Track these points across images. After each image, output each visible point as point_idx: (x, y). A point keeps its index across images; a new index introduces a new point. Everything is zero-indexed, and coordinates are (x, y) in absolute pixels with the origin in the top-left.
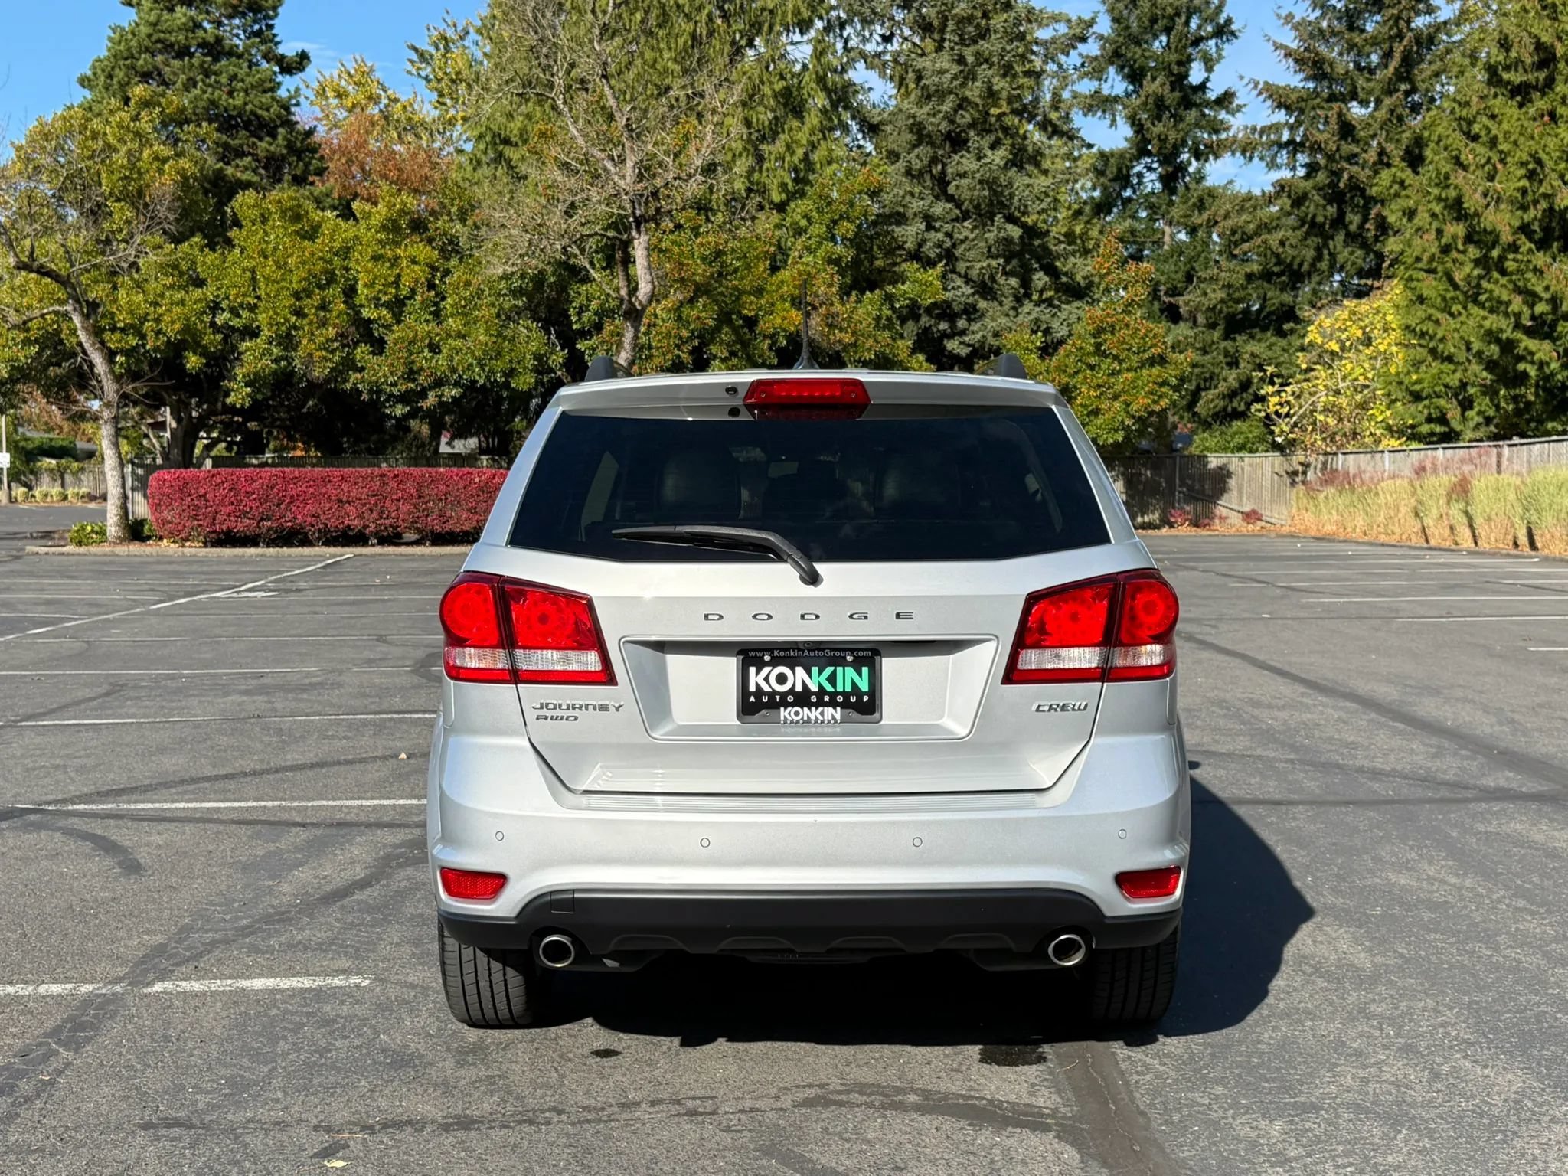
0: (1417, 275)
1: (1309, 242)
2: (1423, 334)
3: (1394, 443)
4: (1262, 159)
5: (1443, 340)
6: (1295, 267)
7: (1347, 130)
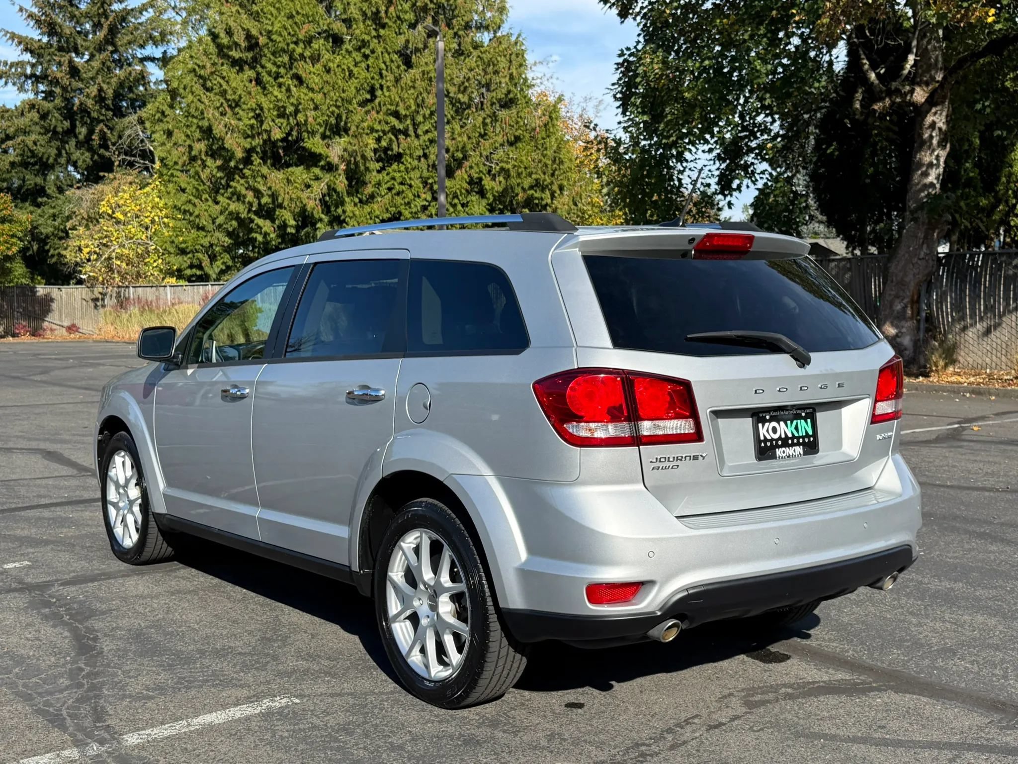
0: (175, 173)
1: (52, 144)
2: (185, 212)
3: (173, 281)
4: (14, 84)
5: (198, 216)
6: (44, 160)
7: (74, 71)
